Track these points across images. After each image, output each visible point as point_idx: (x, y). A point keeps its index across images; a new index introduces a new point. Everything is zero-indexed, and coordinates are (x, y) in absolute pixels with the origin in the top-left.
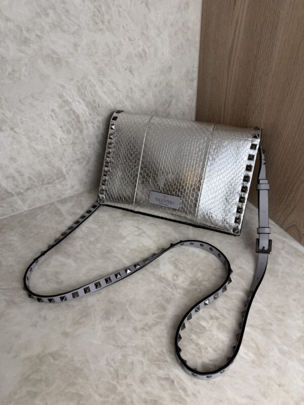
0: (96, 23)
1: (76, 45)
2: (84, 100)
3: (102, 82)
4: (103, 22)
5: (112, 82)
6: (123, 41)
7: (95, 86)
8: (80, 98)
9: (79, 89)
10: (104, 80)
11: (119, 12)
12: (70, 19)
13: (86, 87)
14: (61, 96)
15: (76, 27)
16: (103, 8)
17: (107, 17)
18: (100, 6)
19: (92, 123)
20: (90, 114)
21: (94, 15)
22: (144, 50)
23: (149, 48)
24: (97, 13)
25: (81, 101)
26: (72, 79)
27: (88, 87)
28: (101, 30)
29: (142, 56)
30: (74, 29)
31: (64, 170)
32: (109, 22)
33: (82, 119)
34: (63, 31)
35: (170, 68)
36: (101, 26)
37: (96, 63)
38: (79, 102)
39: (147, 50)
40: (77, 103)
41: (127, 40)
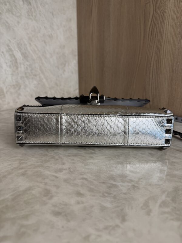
0: (29, 15)
1: (18, 22)
2: (20, 51)
3: (30, 44)
4: (32, 16)
5: (36, 46)
6: (41, 27)
7: (26, 45)
8: (18, 49)
9: (18, 44)
12: (17, 10)
13: (22, 45)
14: (8, 46)
16: (33, 10)
17: (34, 14)
18: (31, 8)
19: (24, 65)
20: (23, 60)
22: (51, 34)
24: (30, 11)
25: (19, 51)
26: (15, 38)
27: (23, 45)
29: (51, 37)
30: (18, 14)
31: (5, 90)
33: (18, 61)
34: (13, 14)
35: (64, 46)
36: (31, 17)
37: (28, 34)
38: (18, 52)
39: (53, 35)
41: (43, 27)
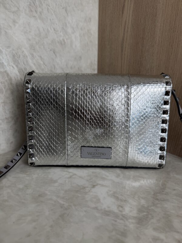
0: (31, 11)
1: (14, 22)
2: (17, 66)
3: (32, 55)
4: (36, 12)
5: (41, 57)
6: (49, 29)
7: (27, 57)
8: (14, 64)
9: (14, 56)
10: (34, 54)
11: (48, 9)
12: (11, 1)
13: (20, 56)
15: (16, 9)
16: (37, 3)
17: (39, 10)
21: (30, 5)
22: (64, 40)
23: (67, 39)
24: (32, 4)
25: (14, 66)
26: (9, 47)
27: (21, 56)
28: (34, 17)
29: (62, 44)
30: (14, 9)
32: (40, 13)
34: (6, 8)
35: (81, 57)
36: (35, 14)
37: (29, 40)
38: (13, 67)
40: (12, 68)
41: (53, 29)
